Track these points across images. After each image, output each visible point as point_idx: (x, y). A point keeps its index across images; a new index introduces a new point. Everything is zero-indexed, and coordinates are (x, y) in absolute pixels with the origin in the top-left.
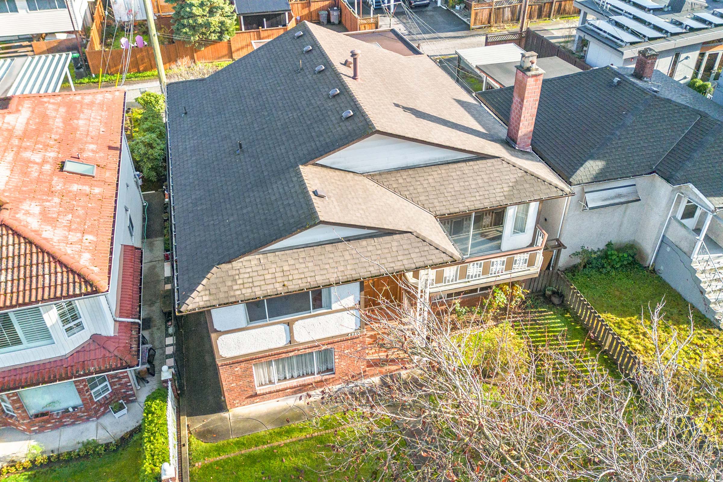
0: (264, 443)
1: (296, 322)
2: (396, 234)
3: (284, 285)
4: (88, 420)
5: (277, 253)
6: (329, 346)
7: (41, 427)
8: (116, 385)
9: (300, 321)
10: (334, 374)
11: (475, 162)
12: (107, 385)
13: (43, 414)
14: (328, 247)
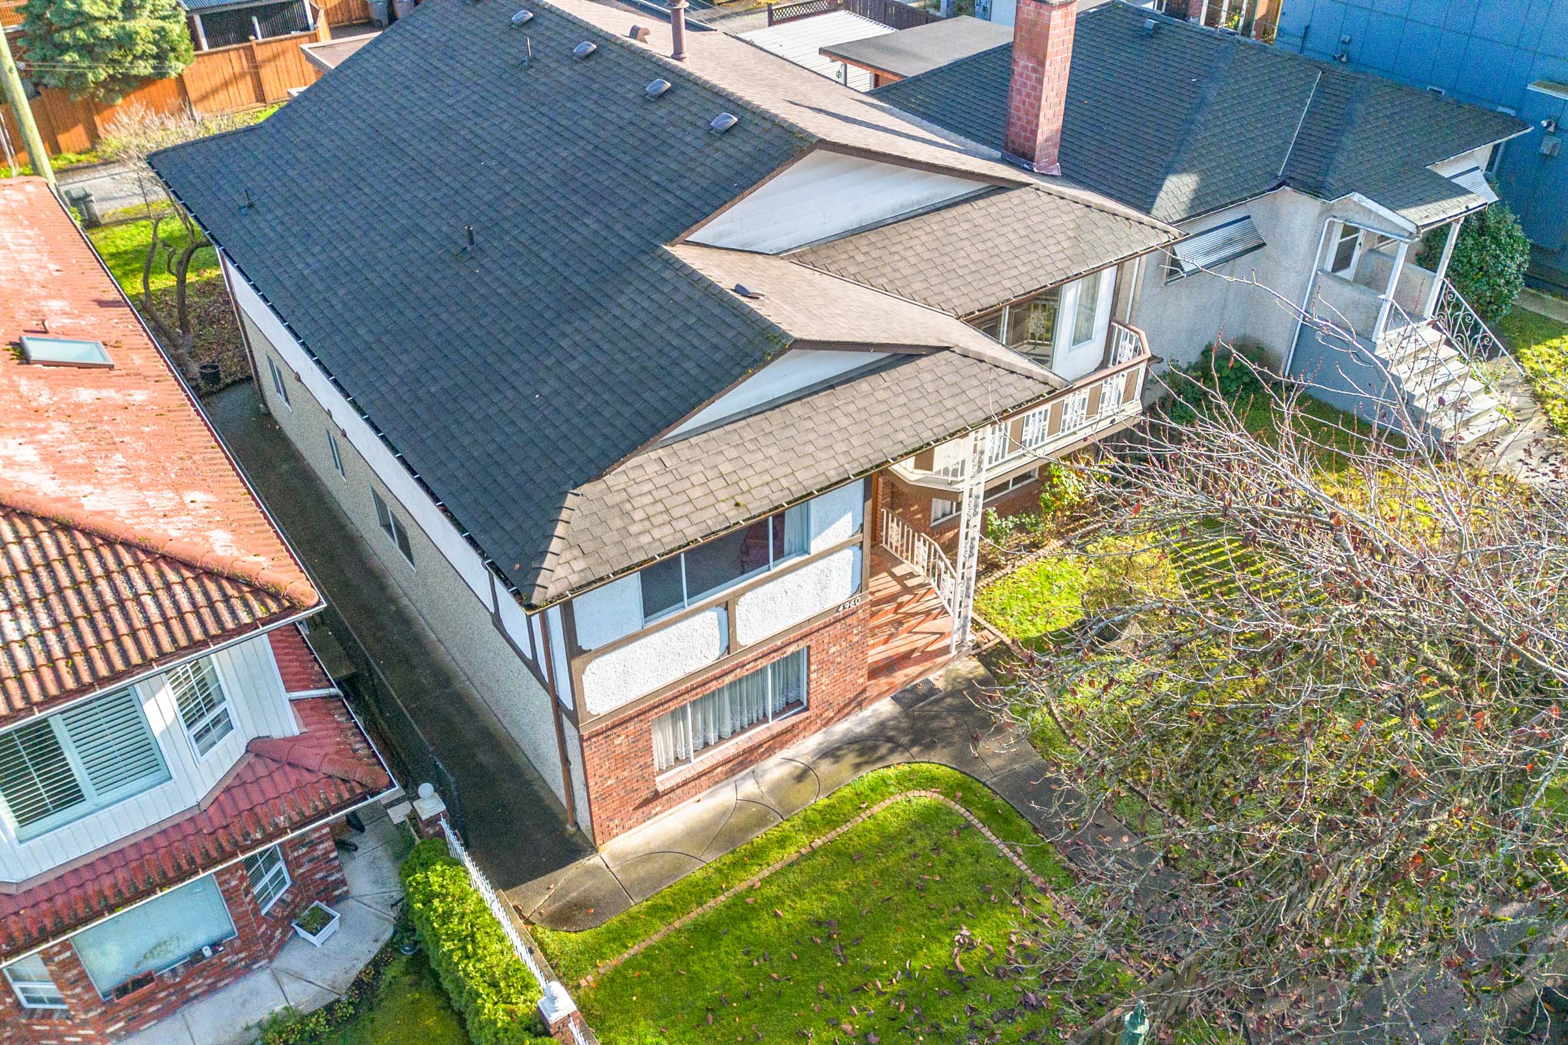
0: (715, 894)
1: (742, 599)
2: (921, 356)
3: (737, 505)
4: (248, 969)
5: (693, 440)
6: (802, 645)
7: (131, 1019)
8: (300, 866)
9: (749, 595)
10: (807, 709)
11: (987, 200)
12: (280, 872)
13: (138, 983)
14: (795, 408)
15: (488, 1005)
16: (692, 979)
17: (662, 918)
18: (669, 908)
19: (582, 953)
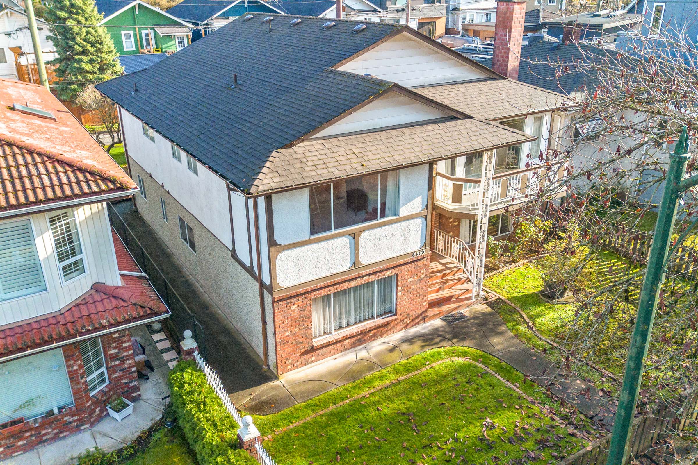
0: (343, 399)
1: (362, 234)
3: (362, 165)
4: (78, 428)
5: (340, 138)
6: (393, 272)
8: (115, 372)
9: (366, 233)
10: (395, 315)
12: (102, 374)
13: (14, 423)
14: (394, 132)
15: (209, 434)
16: (328, 438)
17: (313, 410)
18: (317, 405)
19: (266, 425)
